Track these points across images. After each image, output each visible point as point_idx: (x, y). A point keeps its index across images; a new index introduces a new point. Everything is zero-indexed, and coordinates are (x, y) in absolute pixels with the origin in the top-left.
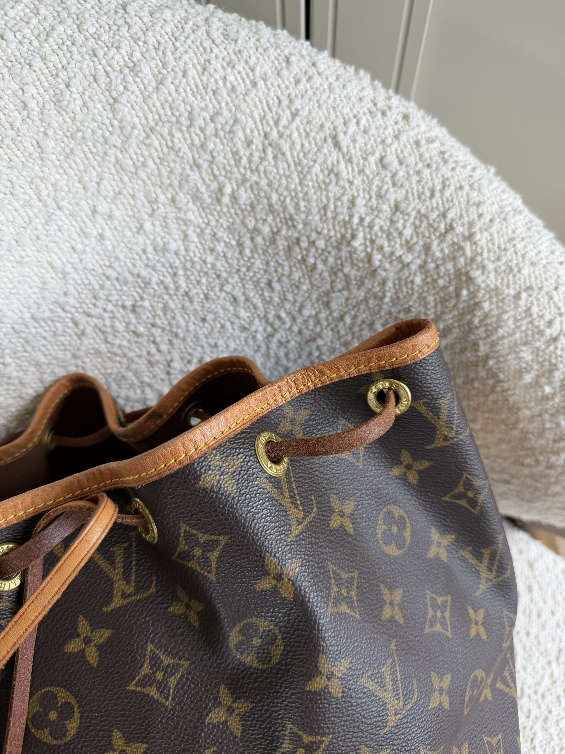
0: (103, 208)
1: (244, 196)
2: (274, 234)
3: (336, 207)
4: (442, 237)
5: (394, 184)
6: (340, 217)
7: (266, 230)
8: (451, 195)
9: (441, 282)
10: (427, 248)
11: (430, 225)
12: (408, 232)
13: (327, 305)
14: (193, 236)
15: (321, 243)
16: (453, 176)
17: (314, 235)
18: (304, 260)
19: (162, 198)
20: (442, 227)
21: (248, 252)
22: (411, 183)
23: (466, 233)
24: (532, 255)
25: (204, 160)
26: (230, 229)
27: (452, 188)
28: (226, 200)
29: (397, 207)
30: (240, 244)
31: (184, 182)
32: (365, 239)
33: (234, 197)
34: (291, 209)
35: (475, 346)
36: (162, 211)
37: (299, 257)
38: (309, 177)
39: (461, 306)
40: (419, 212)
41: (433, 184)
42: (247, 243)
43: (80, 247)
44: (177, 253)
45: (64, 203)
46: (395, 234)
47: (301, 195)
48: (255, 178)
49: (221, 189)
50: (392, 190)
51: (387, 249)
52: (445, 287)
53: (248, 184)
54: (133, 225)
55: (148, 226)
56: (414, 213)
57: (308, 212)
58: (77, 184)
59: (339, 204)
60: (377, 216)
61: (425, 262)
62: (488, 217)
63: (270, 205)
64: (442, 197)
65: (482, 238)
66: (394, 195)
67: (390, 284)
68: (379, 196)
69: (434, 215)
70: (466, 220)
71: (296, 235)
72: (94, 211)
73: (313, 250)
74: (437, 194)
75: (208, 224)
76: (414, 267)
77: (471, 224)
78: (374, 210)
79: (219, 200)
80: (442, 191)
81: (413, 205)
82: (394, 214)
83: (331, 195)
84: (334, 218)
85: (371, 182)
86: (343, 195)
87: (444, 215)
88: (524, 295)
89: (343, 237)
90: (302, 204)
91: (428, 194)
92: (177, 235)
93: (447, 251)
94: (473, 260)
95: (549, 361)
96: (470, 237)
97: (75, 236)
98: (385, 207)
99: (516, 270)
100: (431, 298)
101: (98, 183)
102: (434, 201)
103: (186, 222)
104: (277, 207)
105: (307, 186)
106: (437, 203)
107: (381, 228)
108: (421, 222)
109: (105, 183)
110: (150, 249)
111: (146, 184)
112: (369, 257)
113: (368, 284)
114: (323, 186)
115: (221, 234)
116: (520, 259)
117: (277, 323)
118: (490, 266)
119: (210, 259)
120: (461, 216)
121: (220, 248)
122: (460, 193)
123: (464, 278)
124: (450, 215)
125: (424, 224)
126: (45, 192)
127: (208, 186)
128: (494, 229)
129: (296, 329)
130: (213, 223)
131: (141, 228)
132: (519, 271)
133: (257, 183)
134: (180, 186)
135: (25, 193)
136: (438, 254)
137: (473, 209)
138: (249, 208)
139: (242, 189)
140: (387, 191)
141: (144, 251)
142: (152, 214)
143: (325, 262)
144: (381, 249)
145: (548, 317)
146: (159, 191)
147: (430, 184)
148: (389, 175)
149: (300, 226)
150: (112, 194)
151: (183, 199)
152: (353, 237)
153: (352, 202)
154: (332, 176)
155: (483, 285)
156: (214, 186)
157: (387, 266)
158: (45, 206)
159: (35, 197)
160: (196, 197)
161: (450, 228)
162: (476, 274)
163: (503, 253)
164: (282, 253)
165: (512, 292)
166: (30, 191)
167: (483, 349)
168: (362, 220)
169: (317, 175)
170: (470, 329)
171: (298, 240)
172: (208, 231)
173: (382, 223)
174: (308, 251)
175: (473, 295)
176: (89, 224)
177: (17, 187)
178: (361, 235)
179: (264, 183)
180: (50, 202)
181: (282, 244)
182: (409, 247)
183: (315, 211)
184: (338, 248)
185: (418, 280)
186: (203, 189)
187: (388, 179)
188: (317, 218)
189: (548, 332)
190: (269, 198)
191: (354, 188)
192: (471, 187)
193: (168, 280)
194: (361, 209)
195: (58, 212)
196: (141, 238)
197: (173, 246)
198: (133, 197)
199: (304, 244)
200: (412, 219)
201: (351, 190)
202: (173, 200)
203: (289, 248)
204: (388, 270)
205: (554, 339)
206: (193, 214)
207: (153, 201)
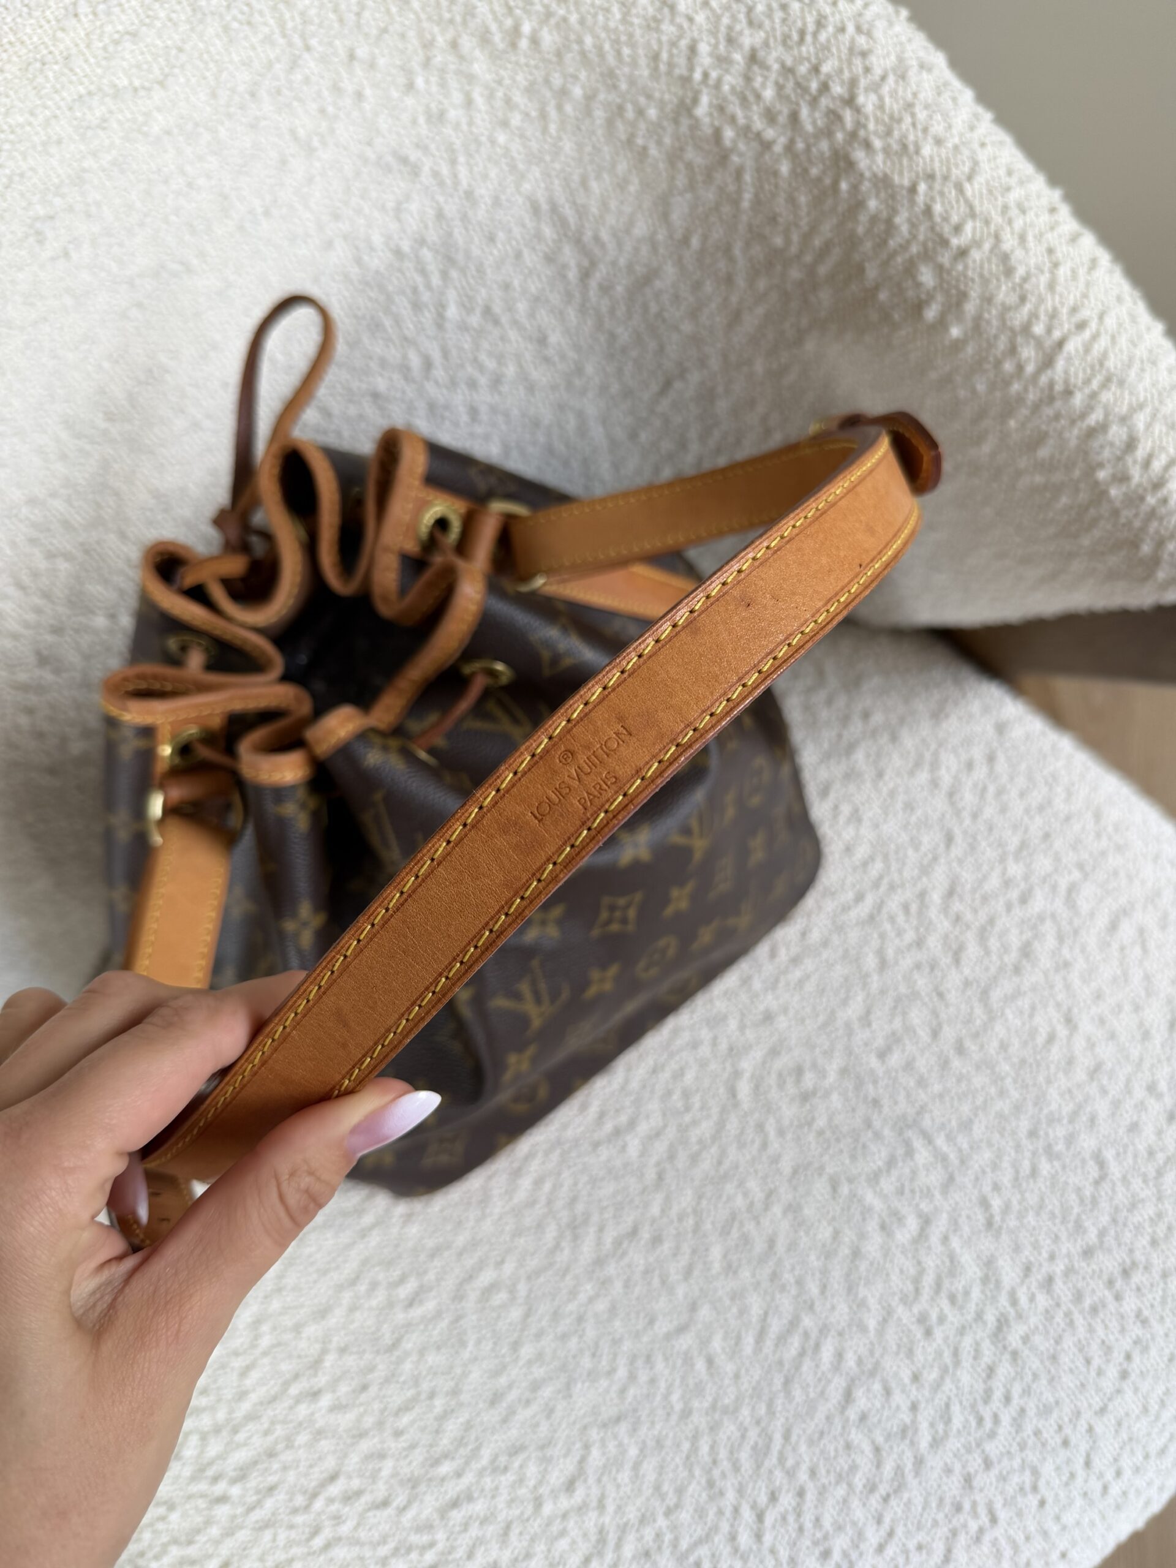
0: (362, 52)
1: (549, 39)
2: (590, 98)
3: (671, 55)
4: (814, 102)
5: (751, 23)
6: (677, 72)
7: (577, 92)
8: (828, 41)
9: (814, 171)
10: (794, 117)
11: (798, 84)
12: (769, 93)
13: (665, 216)
14: (479, 100)
15: (652, 113)
16: (833, 14)
17: (642, 100)
18: (630, 141)
19: (440, 40)
20: (814, 86)
21: (553, 128)
22: (773, 21)
23: (846, 96)
24: (938, 128)
26: (530, 90)
27: (831, 29)
28: (524, 44)
29: (753, 58)
30: (543, 115)
31: (468, 17)
32: (711, 105)
33: (535, 41)
34: (611, 60)
35: (861, 270)
36: (438, 59)
37: (623, 137)
38: (634, 11)
39: (840, 209)
40: (783, 65)
41: (805, 24)
42: (553, 114)
43: (330, 109)
44: (457, 126)
45: (314, 42)
46: (751, 98)
47: (623, 38)
48: (562, 12)
49: (516, 30)
50: (747, 32)
51: (741, 121)
52: (819, 180)
53: (553, 21)
54: (402, 80)
55: (420, 82)
56: (776, 67)
57: (634, 64)
58: (332, 16)
59: (675, 51)
60: (727, 71)
61: (792, 141)
62: (878, 72)
63: (583, 54)
64: (814, 43)
65: (867, 101)
66: (749, 39)
67: (748, 178)
68: (731, 41)
69: (803, 69)
70: (846, 75)
71: (618, 100)
72: (352, 57)
73: (642, 126)
74: (809, 38)
75: (500, 82)
76: (778, 148)
77: (853, 83)
78: (723, 61)
79: (514, 45)
80: (815, 35)
81: (774, 54)
82: (749, 67)
83: (664, 38)
84: (669, 73)
85: (718, 18)
86: (680, 37)
87: (816, 69)
88: (922, 187)
89: (682, 103)
90: (626, 51)
91: (795, 37)
92: (457, 97)
93: (819, 123)
94: (853, 135)
95: (957, 288)
96: (850, 101)
97: (326, 93)
98: (738, 57)
99: (911, 148)
100: (803, 199)
101: (358, 14)
102: (804, 49)
103: (471, 78)
104: (593, 56)
105: (632, 24)
106: (808, 52)
107: (733, 89)
108: (787, 79)
109: (367, 14)
110: (422, 120)
111: (419, 20)
112: (717, 134)
113: (718, 176)
114: (653, 25)
115: (519, 98)
116: (920, 134)
117: (597, 251)
118: (877, 144)
119: (502, 138)
120: (840, 71)
121: (516, 120)
122: (840, 37)
123: (842, 164)
124: (826, 68)
125: (790, 85)
126: (290, 25)
127: (500, 24)
128: (885, 90)
129: (622, 262)
130: (507, 82)
131: (410, 86)
132: (917, 152)
133: (565, 20)
134: (465, 22)
135: (266, 24)
136: (809, 128)
137: (858, 62)
138: (554, 59)
139: (545, 29)
140: (741, 33)
141: (414, 122)
142: (427, 63)
143: (659, 143)
144: (733, 119)
145: (955, 219)
146: (436, 29)
147: (799, 24)
148: (743, 9)
149: (624, 86)
150: (374, 32)
151: (467, 43)
152: (695, 101)
153: (693, 49)
154: (666, 10)
155: (867, 174)
156: (509, 22)
157: (742, 146)
158: (290, 44)
159: (277, 31)
160: (485, 39)
161: (825, 87)
162: (859, 155)
163: (895, 126)
164: (600, 132)
165: (906, 182)
166: (272, 22)
167: (872, 272)
168: (706, 75)
169: (645, 9)
170: (853, 241)
171: (621, 108)
172: (500, 94)
173: (734, 82)
174: (633, 125)
175: (855, 188)
176: (344, 75)
177: (256, 15)
178: (705, 100)
179: (574, 18)
180: (297, 40)
181: (599, 114)
182: (770, 116)
183: (643, 61)
184: (676, 121)
185: (785, 168)
186: (494, 27)
187: (742, 17)
188: (646, 73)
189: (955, 242)
190: (580, 42)
191: (694, 28)
192: (859, 29)
193: (445, 170)
194: (705, 58)
195: (306, 56)
196: (410, 101)
197: (453, 114)
198: (403, 36)
199: (630, 114)
200: (773, 76)
201: (692, 31)
202: (454, 45)
203: (610, 123)
204: (744, 155)
205: (963, 253)
206: (480, 66)
207: (428, 45)
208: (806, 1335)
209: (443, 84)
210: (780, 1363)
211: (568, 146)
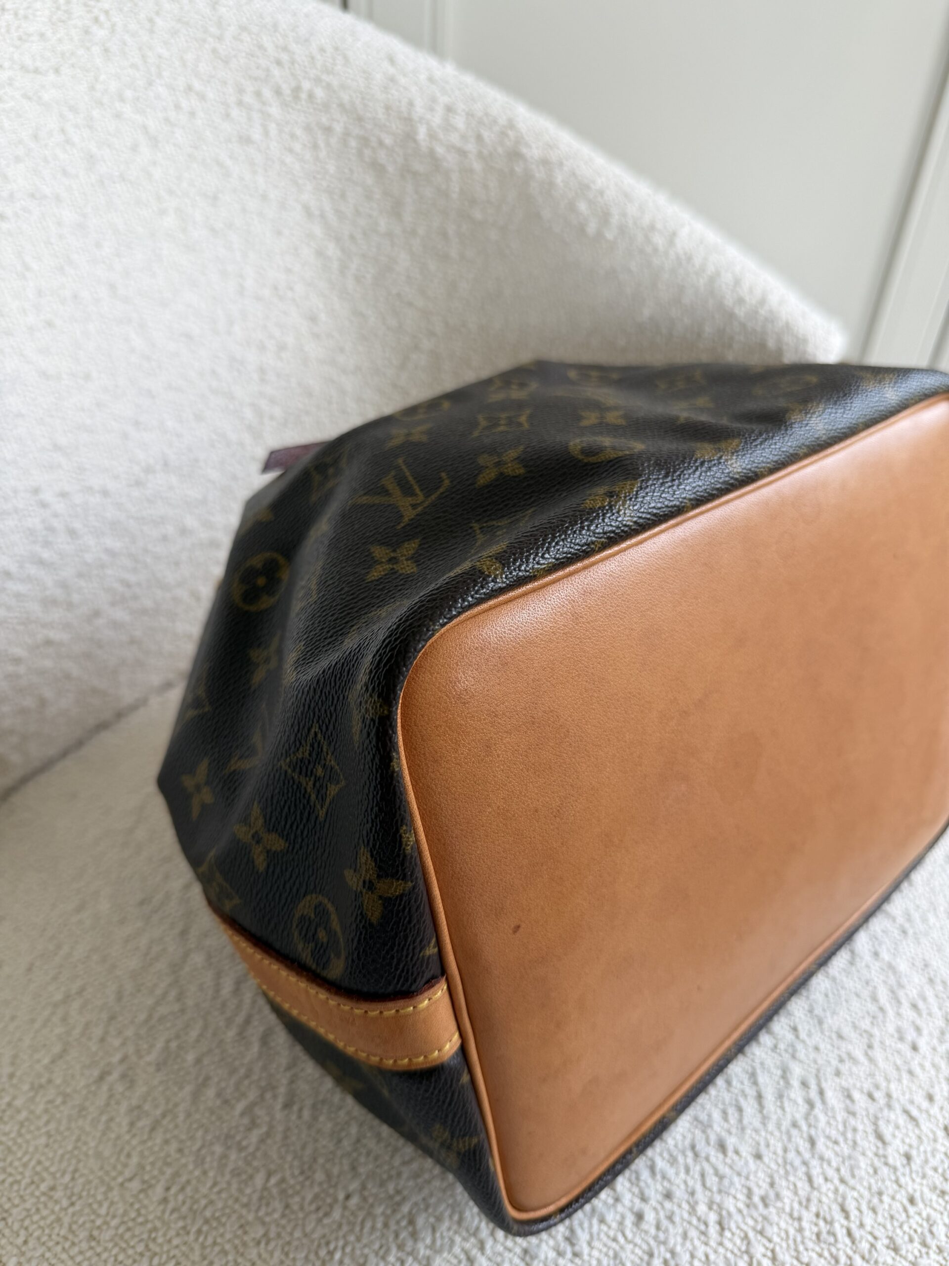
1: (320, 93)
2: (347, 134)
4: (489, 129)
7: (338, 128)
10: (479, 137)
12: (461, 127)
14: (273, 132)
21: (322, 155)
25: (285, 57)
26: (308, 128)
28: (304, 96)
30: (315, 147)
32: (426, 134)
33: (311, 96)
36: (247, 101)
37: (369, 160)
39: (518, 183)
42: (321, 144)
46: (451, 129)
49: (299, 88)
51: (447, 142)
54: (222, 111)
55: (234, 114)
60: (434, 116)
61: (480, 151)
67: (454, 177)
68: (433, 101)
75: (287, 122)
76: (472, 155)
79: (297, 98)
82: (446, 113)
86: (402, 97)
89: (407, 134)
92: (259, 128)
98: (439, 108)
100: (492, 184)
103: (268, 117)
107: (438, 125)
110: (234, 140)
112: (432, 151)
121: (297, 147)
131: (228, 116)
136: (489, 142)
142: (239, 103)
143: (394, 162)
144: (440, 141)
151: (267, 93)
152: (416, 132)
157: (449, 157)
160: (278, 92)
161: (494, 121)
164: (353, 158)
172: (287, 129)
173: (438, 121)
176: (183, 99)
178: (422, 131)
181: (353, 143)
182: (464, 138)
183: (381, 110)
184: (404, 146)
185: (478, 167)
186: (284, 86)
188: (383, 117)
190: (339, 98)
191: (410, 94)
194: (419, 108)
196: (227, 126)
198: (225, 83)
200: (462, 118)
202: (258, 94)
203: (360, 154)
204: (451, 160)
205: (601, 193)
206: (275, 110)
207: (241, 91)
208: (804, 1084)
209: (250, 119)
210: (795, 1125)
211: (332, 168)
